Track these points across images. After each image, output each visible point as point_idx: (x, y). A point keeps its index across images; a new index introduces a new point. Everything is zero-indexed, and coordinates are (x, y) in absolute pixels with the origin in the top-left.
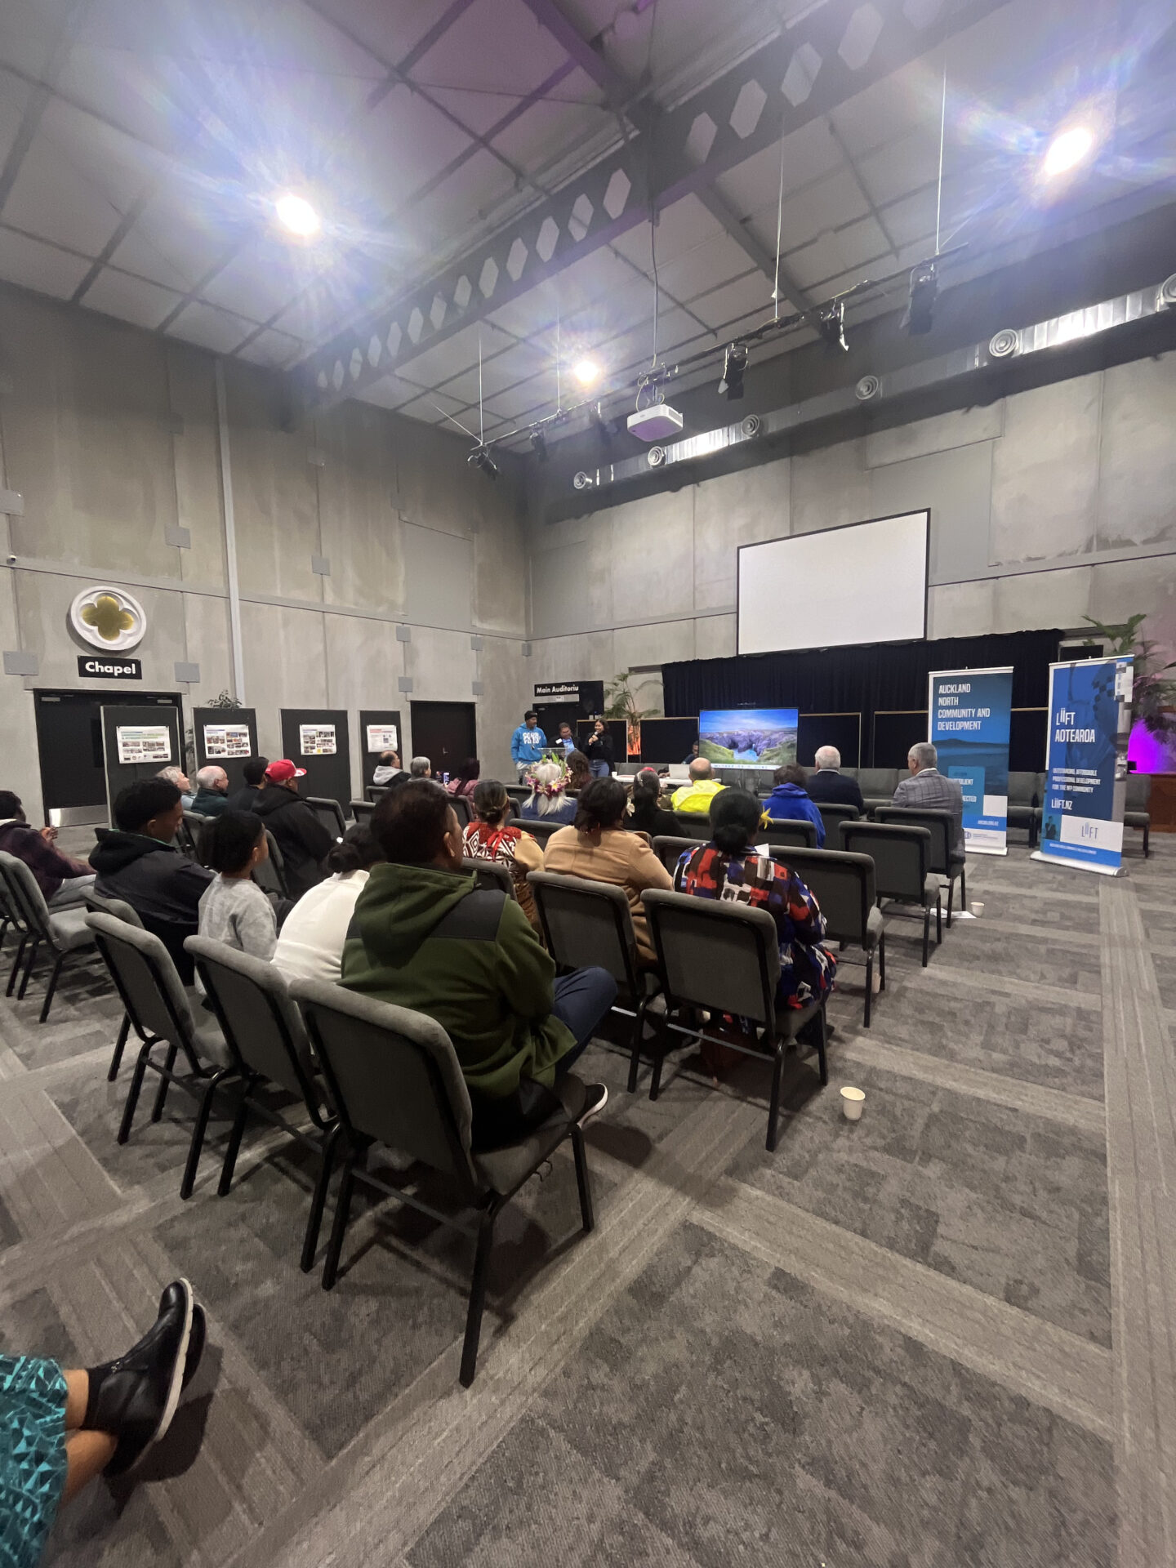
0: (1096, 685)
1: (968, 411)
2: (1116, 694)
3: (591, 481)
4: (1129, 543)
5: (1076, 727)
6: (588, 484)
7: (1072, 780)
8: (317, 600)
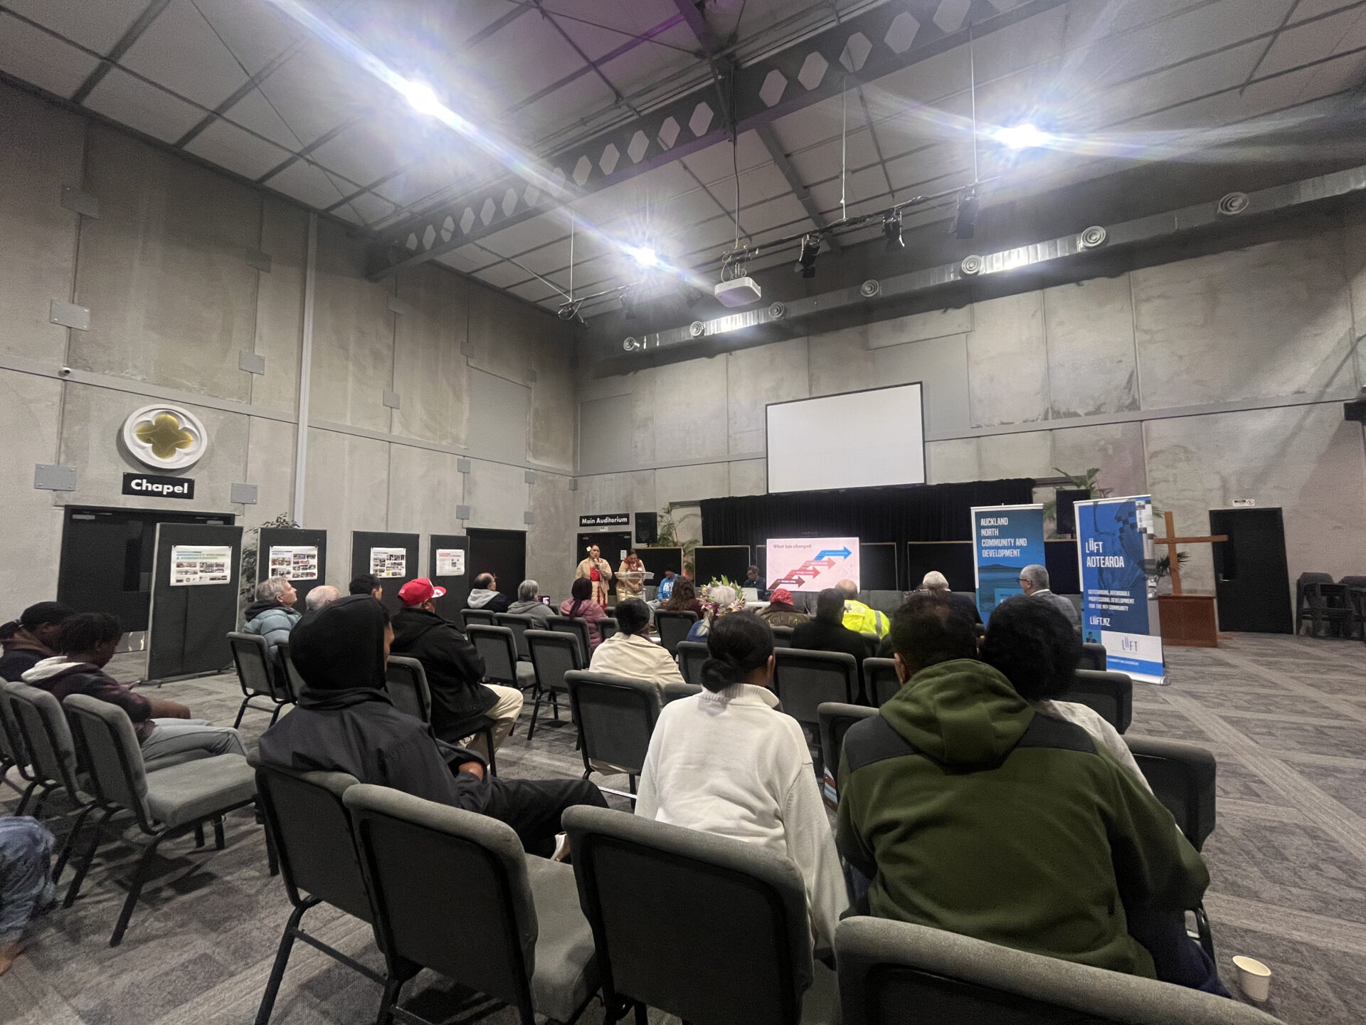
0: (1119, 519)
1: (945, 311)
2: (1139, 527)
3: (638, 345)
4: (1076, 415)
5: (1105, 554)
6: (636, 347)
7: (1107, 600)
8: (385, 430)
